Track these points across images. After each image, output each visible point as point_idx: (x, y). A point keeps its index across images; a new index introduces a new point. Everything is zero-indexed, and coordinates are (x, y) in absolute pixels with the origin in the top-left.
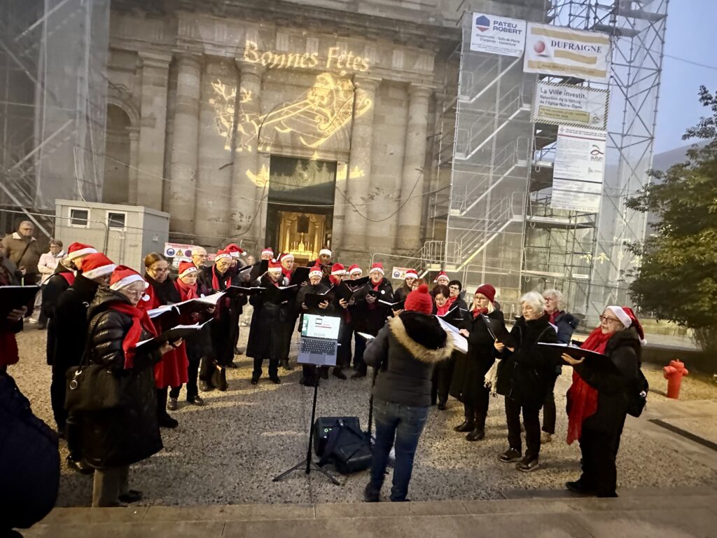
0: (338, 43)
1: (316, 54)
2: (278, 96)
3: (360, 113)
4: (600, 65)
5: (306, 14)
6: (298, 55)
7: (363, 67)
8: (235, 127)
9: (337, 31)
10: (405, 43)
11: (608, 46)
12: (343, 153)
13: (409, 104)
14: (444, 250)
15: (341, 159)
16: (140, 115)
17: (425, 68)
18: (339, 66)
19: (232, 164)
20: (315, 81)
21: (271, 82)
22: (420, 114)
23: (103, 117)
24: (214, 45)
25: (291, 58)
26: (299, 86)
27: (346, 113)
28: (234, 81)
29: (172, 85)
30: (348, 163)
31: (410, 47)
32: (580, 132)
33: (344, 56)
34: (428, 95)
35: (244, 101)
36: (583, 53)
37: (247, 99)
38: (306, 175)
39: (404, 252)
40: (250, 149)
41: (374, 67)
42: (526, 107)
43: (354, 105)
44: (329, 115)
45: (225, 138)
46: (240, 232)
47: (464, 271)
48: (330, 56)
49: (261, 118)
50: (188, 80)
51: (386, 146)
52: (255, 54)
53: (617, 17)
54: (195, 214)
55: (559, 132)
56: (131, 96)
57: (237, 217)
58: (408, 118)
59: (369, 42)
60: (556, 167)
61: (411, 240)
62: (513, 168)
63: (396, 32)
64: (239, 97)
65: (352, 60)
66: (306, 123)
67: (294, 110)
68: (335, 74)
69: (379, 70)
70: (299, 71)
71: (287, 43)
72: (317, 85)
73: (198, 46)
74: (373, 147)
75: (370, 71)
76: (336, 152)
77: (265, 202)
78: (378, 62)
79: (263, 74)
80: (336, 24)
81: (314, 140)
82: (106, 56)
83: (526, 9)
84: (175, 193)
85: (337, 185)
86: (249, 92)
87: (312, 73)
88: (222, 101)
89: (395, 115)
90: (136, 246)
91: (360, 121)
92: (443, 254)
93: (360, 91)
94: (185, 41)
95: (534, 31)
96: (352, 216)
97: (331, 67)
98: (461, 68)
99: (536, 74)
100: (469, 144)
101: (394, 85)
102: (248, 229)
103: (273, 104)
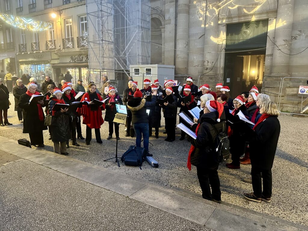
12: (272, 12)
15: (271, 17)
16: (165, 19)
19: (204, 36)
23: (149, 26)
30: (276, 18)
38: (248, 31)
40: (212, 24)
46: (208, 71)
49: (220, 4)
54: (188, 64)
57: (206, 63)
76: (268, 13)
77: (223, 53)
85: (268, 34)
88: (200, 1)
96: (277, 54)
102: (212, 69)
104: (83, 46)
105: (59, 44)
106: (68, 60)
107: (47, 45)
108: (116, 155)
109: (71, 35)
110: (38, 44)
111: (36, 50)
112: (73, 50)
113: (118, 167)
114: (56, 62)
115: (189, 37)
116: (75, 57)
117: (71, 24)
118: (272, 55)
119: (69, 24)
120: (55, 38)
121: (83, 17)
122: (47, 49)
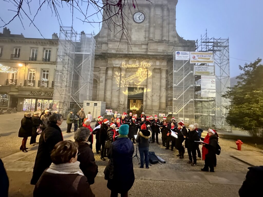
0: (143, 61)
1: (138, 64)
2: (130, 74)
3: (149, 76)
4: (211, 60)
5: (136, 56)
6: (134, 65)
7: (149, 66)
8: (120, 81)
9: (143, 58)
10: (159, 59)
11: (213, 55)
12: (145, 86)
13: (161, 73)
14: (172, 108)
15: (145, 87)
16: (100, 80)
17: (164, 64)
18: (143, 66)
19: (119, 90)
20: (138, 70)
21: (128, 71)
22: (164, 75)
23: (92, 82)
24: (115, 64)
25: (132, 65)
26: (134, 71)
27: (146, 76)
28: (120, 71)
29: (106, 73)
30: (147, 88)
31: (160, 60)
32: (207, 77)
33: (144, 64)
34: (165, 71)
35: (122, 76)
36: (206, 57)
37: (123, 75)
38: (136, 91)
39: (162, 109)
40: (123, 86)
42: (192, 72)
43: (147, 74)
44: (141, 77)
45: (118, 84)
46: (121, 106)
48: (141, 64)
49: (126, 79)
50: (110, 72)
51: (156, 83)
52: (125, 66)
53: (214, 48)
54: (111, 102)
55: (201, 77)
56: (98, 76)
57: (121, 102)
58: (161, 76)
59: (150, 60)
60: (201, 86)
61: (164, 106)
62: (189, 87)
63: (157, 57)
64: (121, 75)
65: (146, 64)
66: (136, 79)
67: (134, 76)
68: (143, 67)
69: (153, 66)
70: (134, 68)
71: (131, 62)
72: (138, 71)
73: (112, 65)
74: (153, 83)
75: (151, 66)
76: (143, 86)
77: (127, 98)
78: (153, 64)
79: (126, 69)
80: (142, 57)
81: (138, 83)
82: (93, 69)
83: (189, 48)
84: (107, 97)
85: (144, 93)
86: (123, 74)
87: (137, 68)
88: (117, 76)
89: (158, 76)
90: (99, 110)
91: (149, 78)
92: (172, 109)
93: (149, 71)
94: (109, 64)
95: (192, 54)
96: (148, 101)
97: (142, 66)
98: (173, 64)
99: (193, 64)
100: (177, 82)
101: (157, 69)
102: (123, 105)
103: (129, 76)
104: (43, 86)
105: (21, 82)
106: (28, 93)
107: (7, 82)
109: (33, 79)
112: (34, 88)
115: (112, 90)
116: (34, 92)
118: (146, 101)
119: (32, 72)
120: (18, 79)
121: (46, 70)
122: (7, 84)
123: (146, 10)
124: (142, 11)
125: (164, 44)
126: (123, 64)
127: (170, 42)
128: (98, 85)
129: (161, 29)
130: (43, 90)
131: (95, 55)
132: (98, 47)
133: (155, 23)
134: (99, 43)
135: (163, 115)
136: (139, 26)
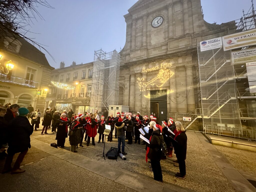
1: (158, 66)
2: (151, 77)
3: (171, 76)
5: (154, 59)
6: (154, 68)
7: (170, 65)
8: (142, 86)
9: (162, 60)
10: (181, 56)
12: (168, 87)
13: (186, 70)
15: (167, 88)
16: (125, 87)
17: (189, 60)
18: (164, 67)
19: (141, 94)
21: (149, 75)
22: (189, 72)
23: (118, 89)
24: (137, 71)
25: (152, 68)
26: (155, 74)
27: (168, 77)
28: (141, 77)
29: (130, 80)
30: (169, 89)
31: (183, 57)
34: (191, 67)
35: (143, 80)
38: (159, 94)
39: (190, 112)
40: (145, 90)
41: (173, 65)
42: (228, 61)
43: (170, 74)
44: (163, 78)
45: (140, 89)
46: (144, 109)
47: (212, 118)
48: (161, 65)
49: (147, 83)
50: (132, 79)
51: (180, 83)
52: (145, 70)
54: (135, 106)
55: (247, 65)
56: (123, 84)
57: (143, 106)
58: (186, 74)
59: (171, 59)
60: (249, 77)
61: (192, 108)
62: (227, 81)
63: (177, 55)
64: (142, 80)
65: (167, 65)
66: (158, 83)
67: (155, 79)
69: (175, 65)
70: (155, 71)
71: (151, 66)
72: (160, 73)
73: (134, 72)
75: (173, 66)
76: (166, 87)
77: (150, 102)
78: (174, 63)
79: (147, 74)
80: (161, 58)
81: (160, 85)
82: (119, 78)
83: (226, 32)
85: (167, 95)
86: (144, 78)
87: (158, 70)
88: (139, 81)
89: (182, 74)
91: (171, 78)
92: (202, 112)
93: (170, 71)
94: (132, 72)
96: (172, 103)
97: (162, 68)
98: (198, 57)
99: (230, 50)
100: (206, 77)
101: (181, 67)
102: (145, 108)
103: (150, 79)
104: (88, 96)
105: (77, 95)
106: (80, 102)
107: (71, 95)
108: (104, 153)
109: (83, 92)
110: (67, 95)
111: (66, 97)
112: (83, 98)
113: (104, 160)
114: (74, 103)
115: (135, 94)
116: (84, 101)
117: (84, 87)
119: (83, 87)
120: (76, 93)
121: (90, 85)
122: (71, 97)
123: (164, 12)
124: (160, 15)
125: (186, 38)
126: (144, 69)
127: (195, 34)
128: (124, 91)
129: (182, 24)
130: (88, 99)
131: (120, 66)
132: (123, 59)
133: (175, 21)
134: (124, 56)
135: (188, 119)
136: (157, 30)
